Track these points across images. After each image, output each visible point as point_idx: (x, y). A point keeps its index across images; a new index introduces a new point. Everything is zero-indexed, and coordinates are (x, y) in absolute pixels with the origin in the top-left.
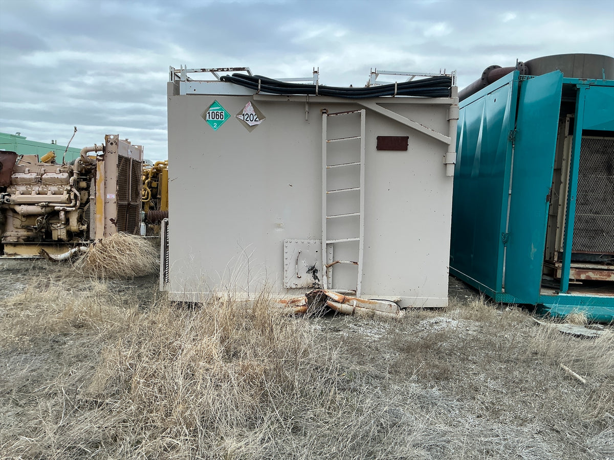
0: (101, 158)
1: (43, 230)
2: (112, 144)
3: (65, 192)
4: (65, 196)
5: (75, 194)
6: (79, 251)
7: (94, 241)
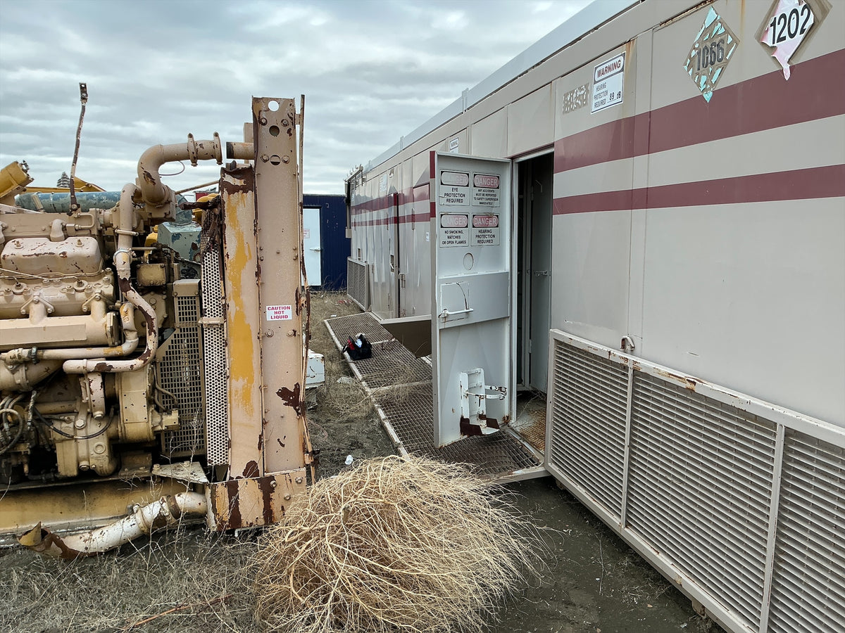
0: (239, 182)
1: (24, 448)
2: (274, 130)
3: (98, 307)
4: (100, 322)
5: (137, 310)
6: (176, 512)
7: (225, 467)
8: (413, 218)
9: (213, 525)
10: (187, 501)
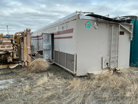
0: (25, 36)
2: (28, 31)
4: (12, 48)
5: (15, 47)
6: (19, 65)
7: (24, 61)
8: (40, 39)
9: (23, 66)
10: (20, 64)
